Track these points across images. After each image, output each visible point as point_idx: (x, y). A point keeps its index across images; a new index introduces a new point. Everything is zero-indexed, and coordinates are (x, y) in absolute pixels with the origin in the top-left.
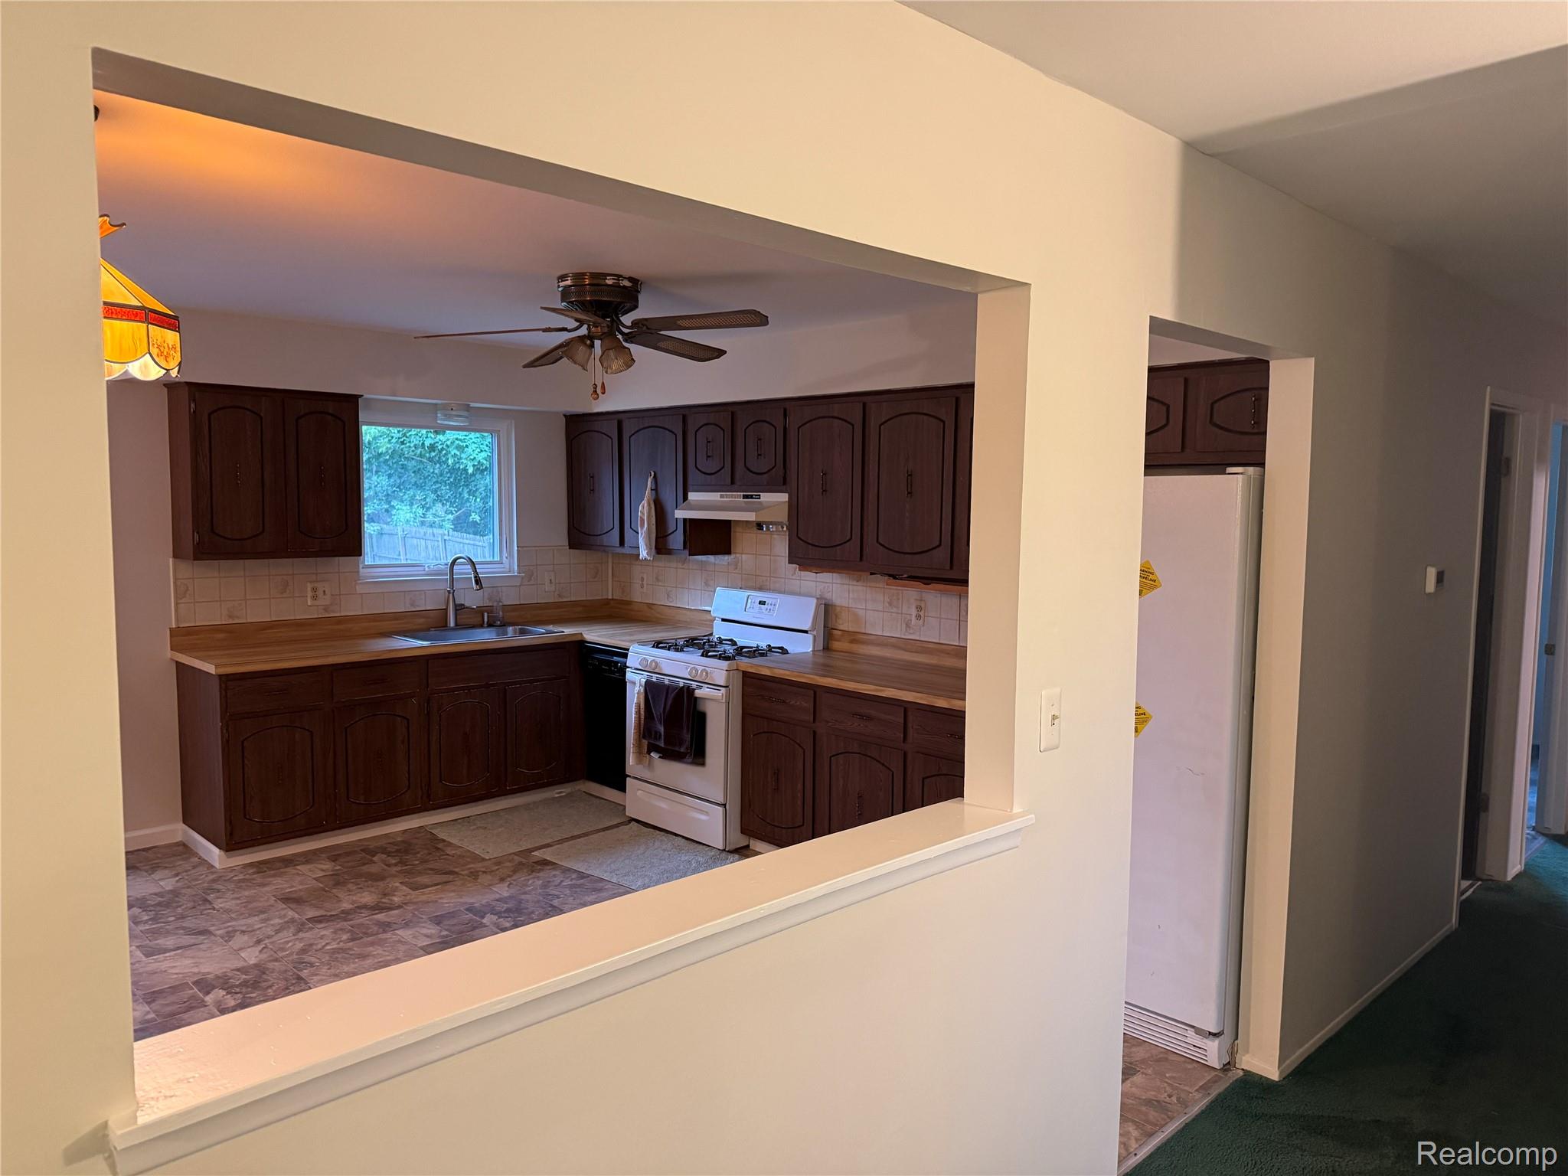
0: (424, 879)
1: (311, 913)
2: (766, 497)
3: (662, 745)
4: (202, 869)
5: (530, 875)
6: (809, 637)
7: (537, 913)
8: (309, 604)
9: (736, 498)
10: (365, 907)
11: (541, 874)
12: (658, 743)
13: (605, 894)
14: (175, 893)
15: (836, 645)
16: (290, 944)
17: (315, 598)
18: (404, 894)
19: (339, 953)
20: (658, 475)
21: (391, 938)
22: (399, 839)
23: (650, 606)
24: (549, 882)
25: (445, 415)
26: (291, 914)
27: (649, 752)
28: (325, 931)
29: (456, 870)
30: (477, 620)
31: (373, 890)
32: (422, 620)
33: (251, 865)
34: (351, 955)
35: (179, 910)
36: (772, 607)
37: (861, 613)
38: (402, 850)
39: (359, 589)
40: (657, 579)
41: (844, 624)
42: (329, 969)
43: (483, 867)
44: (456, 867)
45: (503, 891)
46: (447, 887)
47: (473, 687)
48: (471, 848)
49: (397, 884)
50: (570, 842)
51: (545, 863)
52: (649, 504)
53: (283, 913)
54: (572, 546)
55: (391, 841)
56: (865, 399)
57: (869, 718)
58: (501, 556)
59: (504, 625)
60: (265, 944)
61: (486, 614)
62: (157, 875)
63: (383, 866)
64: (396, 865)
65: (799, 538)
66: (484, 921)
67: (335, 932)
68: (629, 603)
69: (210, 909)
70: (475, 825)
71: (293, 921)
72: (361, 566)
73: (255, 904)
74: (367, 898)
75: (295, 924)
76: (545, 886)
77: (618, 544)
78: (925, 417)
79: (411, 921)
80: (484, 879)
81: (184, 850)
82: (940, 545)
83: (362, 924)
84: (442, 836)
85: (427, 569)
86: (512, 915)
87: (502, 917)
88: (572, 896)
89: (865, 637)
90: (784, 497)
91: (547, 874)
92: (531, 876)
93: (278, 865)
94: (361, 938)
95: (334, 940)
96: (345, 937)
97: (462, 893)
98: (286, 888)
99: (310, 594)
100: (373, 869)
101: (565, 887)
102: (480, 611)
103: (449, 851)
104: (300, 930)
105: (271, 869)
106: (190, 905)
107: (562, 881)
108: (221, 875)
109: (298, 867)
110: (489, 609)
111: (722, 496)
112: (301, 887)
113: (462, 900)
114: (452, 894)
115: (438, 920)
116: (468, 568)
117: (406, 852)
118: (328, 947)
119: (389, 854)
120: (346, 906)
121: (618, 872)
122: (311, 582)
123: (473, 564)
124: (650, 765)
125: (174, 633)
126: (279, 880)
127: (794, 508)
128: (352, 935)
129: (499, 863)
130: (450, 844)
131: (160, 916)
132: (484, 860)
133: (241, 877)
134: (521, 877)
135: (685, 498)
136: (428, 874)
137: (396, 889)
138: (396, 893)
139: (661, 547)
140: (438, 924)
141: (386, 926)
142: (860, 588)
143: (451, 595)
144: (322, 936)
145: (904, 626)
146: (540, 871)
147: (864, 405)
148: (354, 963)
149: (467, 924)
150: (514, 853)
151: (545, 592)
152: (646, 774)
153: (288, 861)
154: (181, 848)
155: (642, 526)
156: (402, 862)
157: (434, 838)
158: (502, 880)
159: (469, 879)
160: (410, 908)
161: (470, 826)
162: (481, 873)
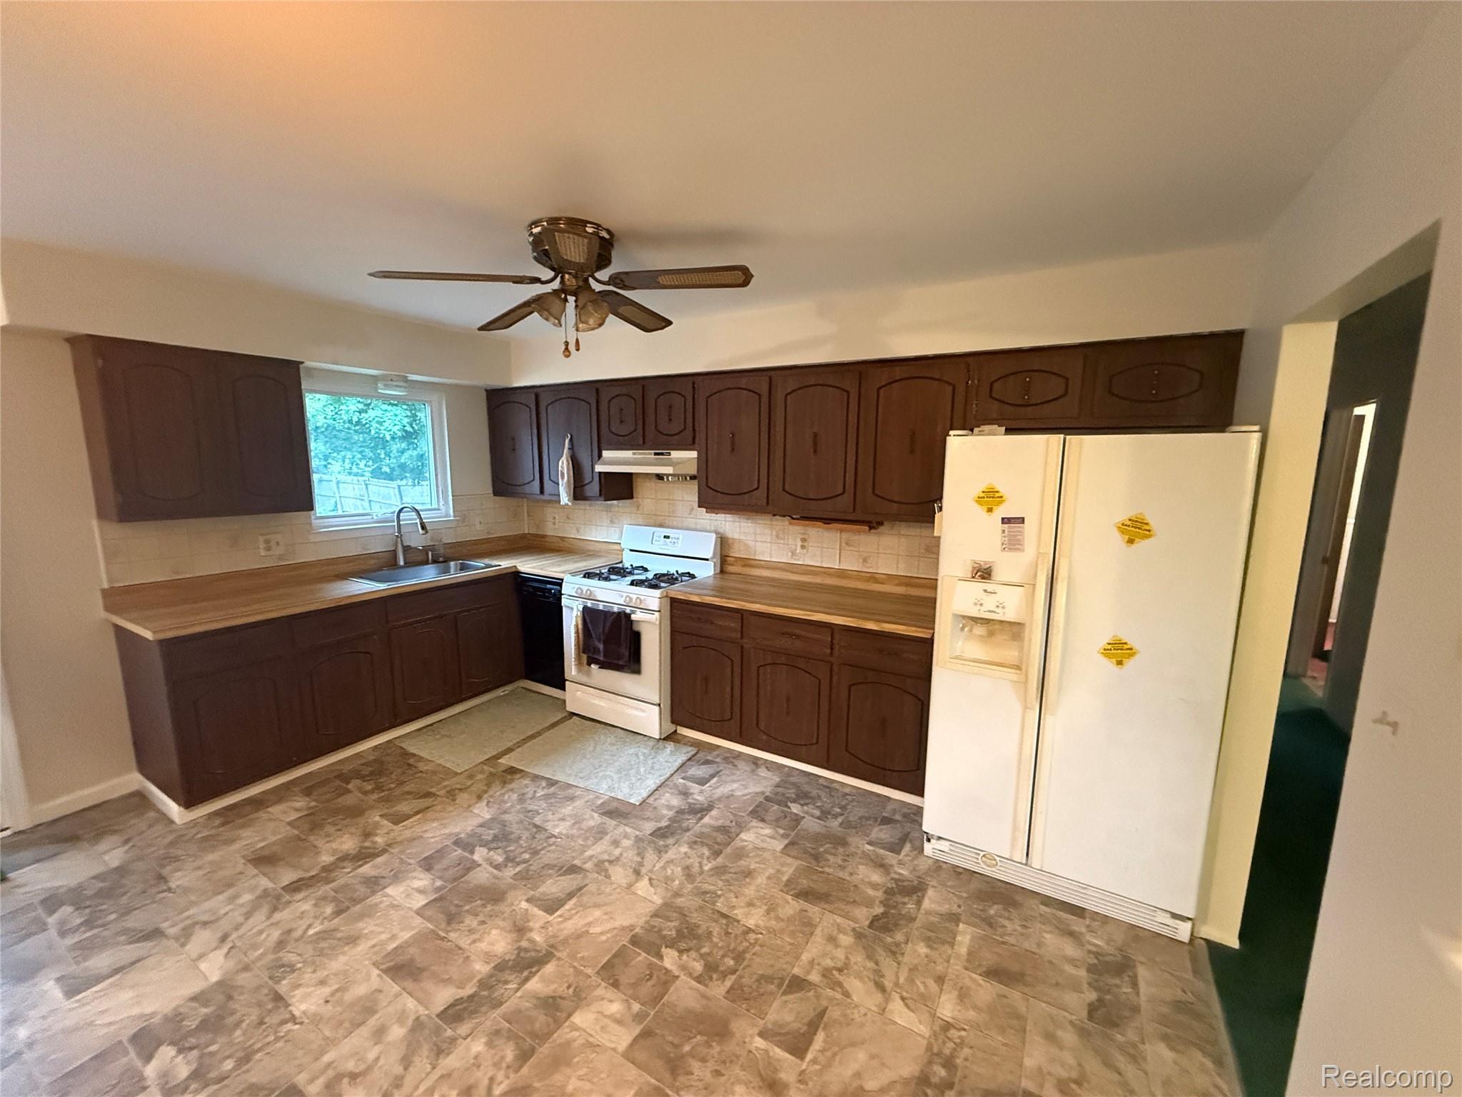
0: (404, 807)
1: (288, 876)
2: (676, 454)
3: (601, 658)
4: (159, 829)
5: (503, 787)
6: (711, 564)
7: (524, 838)
8: (263, 554)
9: (649, 455)
10: (345, 858)
11: (513, 785)
12: (597, 657)
13: (579, 802)
14: (121, 871)
15: (730, 569)
16: (264, 936)
17: (268, 549)
18: (386, 831)
19: (324, 939)
20: (574, 439)
21: (381, 902)
22: (371, 758)
23: (562, 538)
24: (523, 794)
25: (385, 385)
26: (264, 883)
27: (589, 664)
28: (303, 905)
29: (433, 790)
30: (421, 557)
31: (353, 830)
32: (373, 562)
33: (216, 814)
34: (340, 939)
35: (124, 899)
36: (676, 541)
37: (751, 543)
38: (376, 770)
39: (312, 538)
40: (568, 517)
41: (736, 552)
42: (314, 972)
43: (457, 784)
44: (432, 787)
45: (483, 812)
46: (430, 814)
47: (430, 619)
48: (441, 761)
49: (377, 818)
50: (528, 744)
51: (512, 771)
52: (567, 461)
53: (253, 882)
54: (496, 493)
55: (363, 761)
56: (772, 373)
57: (798, 637)
58: (438, 504)
59: (446, 561)
60: (233, 941)
61: (430, 553)
62: (103, 846)
63: (360, 795)
64: (372, 791)
65: (708, 487)
66: (476, 857)
67: (316, 905)
68: (544, 536)
69: (163, 891)
70: (439, 733)
71: (266, 893)
72: (313, 517)
73: (221, 874)
74: (348, 843)
75: (269, 899)
76: (522, 800)
77: (538, 492)
78: (830, 389)
79: (399, 871)
80: (463, 798)
81: (139, 801)
82: (844, 492)
83: (346, 885)
84: (412, 750)
85: (375, 517)
86: (500, 844)
87: (492, 849)
88: (550, 810)
89: (753, 562)
90: (694, 454)
91: (519, 783)
92: (505, 789)
93: (248, 808)
94: (348, 908)
95: (316, 917)
96: (329, 910)
97: (445, 821)
98: (256, 843)
99: (262, 545)
100: (349, 800)
101: (540, 799)
102: (426, 549)
103: (422, 767)
104: (275, 909)
105: (241, 817)
106: (139, 887)
107: (535, 792)
108: (181, 833)
109: (270, 809)
110: (432, 548)
111: (634, 454)
112: (274, 839)
113: (447, 831)
114: (435, 824)
115: (427, 864)
116: (414, 515)
117: (380, 773)
118: (311, 932)
119: (363, 778)
120: (326, 859)
121: (581, 775)
122: (262, 535)
123: (417, 512)
124: (589, 674)
125: (106, 593)
126: (246, 833)
127: (703, 462)
128: (337, 906)
129: (471, 777)
130: (421, 759)
131: (98, 914)
132: (456, 774)
133: (206, 833)
134: (496, 790)
135: (600, 456)
136: (406, 800)
137: (377, 825)
138: (378, 832)
139: (578, 493)
140: (428, 870)
141: (374, 884)
142: (750, 524)
143: (399, 540)
144: (303, 913)
145: (790, 554)
146: (512, 780)
147: (770, 378)
148: (344, 953)
149: (459, 864)
150: (482, 763)
151: (477, 530)
152: (584, 679)
153: (258, 803)
154: (136, 799)
155: (563, 478)
156: (379, 788)
157: (406, 754)
158: (480, 797)
159: (447, 800)
160: (395, 850)
161: (435, 735)
162: (457, 791)
